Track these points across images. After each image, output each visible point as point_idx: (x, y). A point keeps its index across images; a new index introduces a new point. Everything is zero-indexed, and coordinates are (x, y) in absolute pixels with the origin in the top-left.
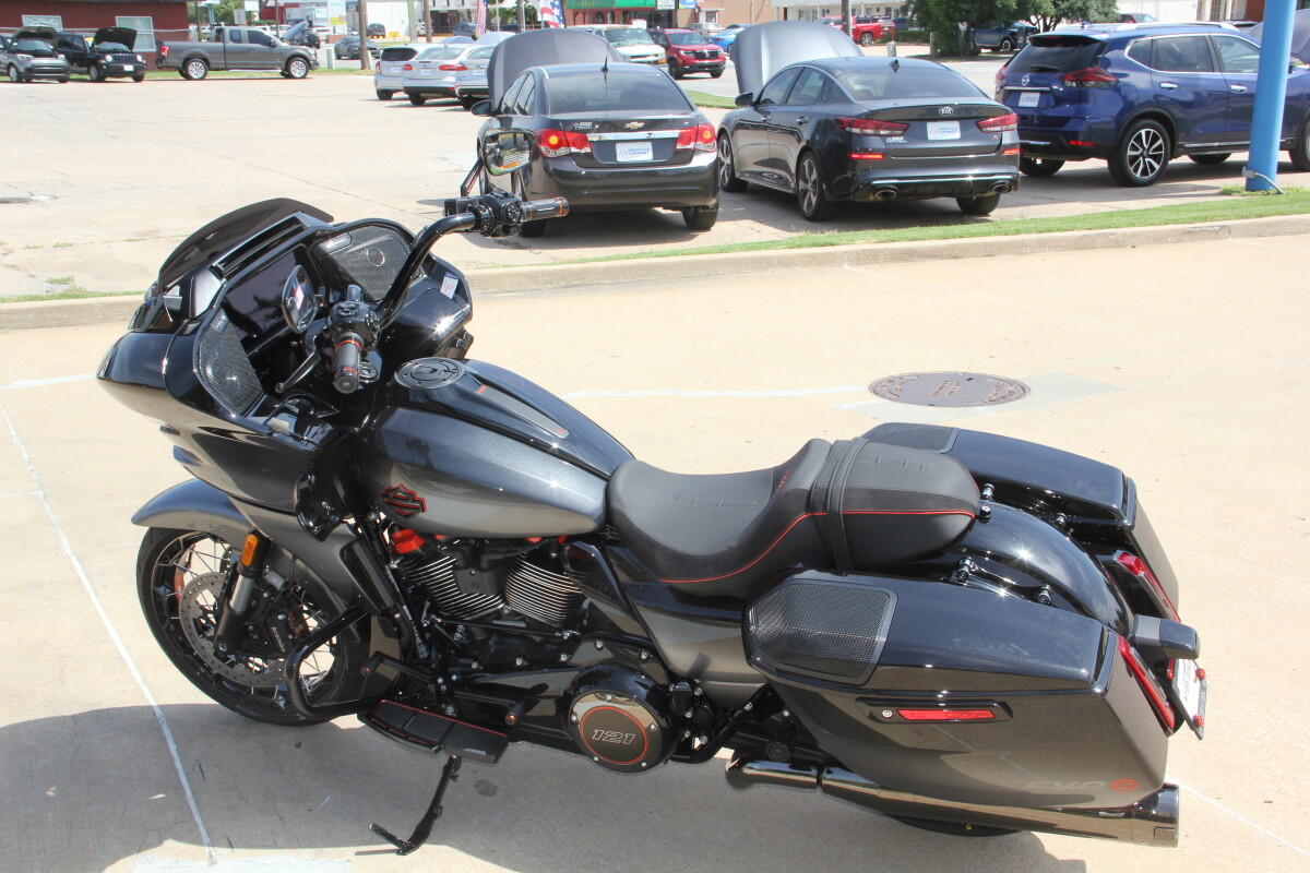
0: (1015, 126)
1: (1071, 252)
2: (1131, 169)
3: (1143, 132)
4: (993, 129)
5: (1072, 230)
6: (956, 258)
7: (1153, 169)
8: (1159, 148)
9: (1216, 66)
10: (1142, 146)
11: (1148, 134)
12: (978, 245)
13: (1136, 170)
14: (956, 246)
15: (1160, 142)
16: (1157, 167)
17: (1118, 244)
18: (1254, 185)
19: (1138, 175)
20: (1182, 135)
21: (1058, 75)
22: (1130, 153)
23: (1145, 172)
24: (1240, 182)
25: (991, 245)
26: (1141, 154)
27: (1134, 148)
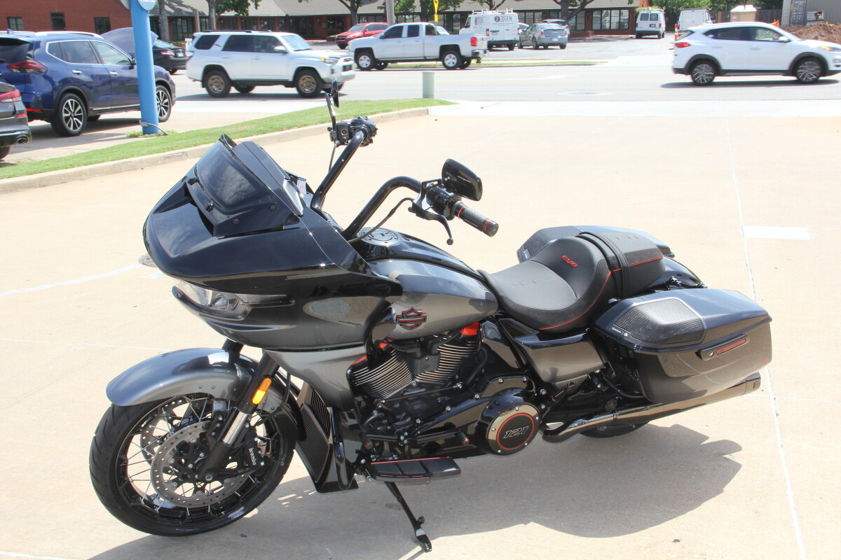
0: (20, 99)
1: (110, 175)
2: (67, 125)
3: (69, 101)
4: (7, 100)
5: (103, 161)
6: (44, 186)
7: (79, 125)
8: (79, 112)
9: (99, 61)
10: (70, 110)
11: (72, 102)
12: (56, 176)
13: (69, 125)
14: (43, 178)
15: (79, 107)
16: (81, 123)
17: (133, 168)
18: (148, 131)
19: (71, 129)
20: (90, 103)
21: (5, 64)
22: (65, 115)
23: (75, 127)
24: (138, 129)
25: (64, 175)
26: (71, 116)
27: (66, 112)
